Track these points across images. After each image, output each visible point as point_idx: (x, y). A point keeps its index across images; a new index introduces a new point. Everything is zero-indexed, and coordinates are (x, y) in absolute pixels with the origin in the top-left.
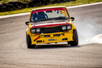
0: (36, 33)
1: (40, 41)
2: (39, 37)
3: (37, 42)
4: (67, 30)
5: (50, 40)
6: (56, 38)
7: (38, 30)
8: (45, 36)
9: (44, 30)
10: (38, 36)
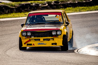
0: (27, 36)
1: (31, 45)
2: (30, 41)
3: (28, 45)
4: (57, 36)
5: (39, 44)
6: (45, 42)
7: (29, 34)
8: (35, 40)
9: (35, 34)
10: (28, 39)
